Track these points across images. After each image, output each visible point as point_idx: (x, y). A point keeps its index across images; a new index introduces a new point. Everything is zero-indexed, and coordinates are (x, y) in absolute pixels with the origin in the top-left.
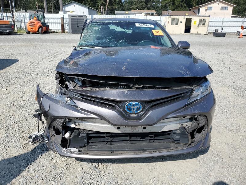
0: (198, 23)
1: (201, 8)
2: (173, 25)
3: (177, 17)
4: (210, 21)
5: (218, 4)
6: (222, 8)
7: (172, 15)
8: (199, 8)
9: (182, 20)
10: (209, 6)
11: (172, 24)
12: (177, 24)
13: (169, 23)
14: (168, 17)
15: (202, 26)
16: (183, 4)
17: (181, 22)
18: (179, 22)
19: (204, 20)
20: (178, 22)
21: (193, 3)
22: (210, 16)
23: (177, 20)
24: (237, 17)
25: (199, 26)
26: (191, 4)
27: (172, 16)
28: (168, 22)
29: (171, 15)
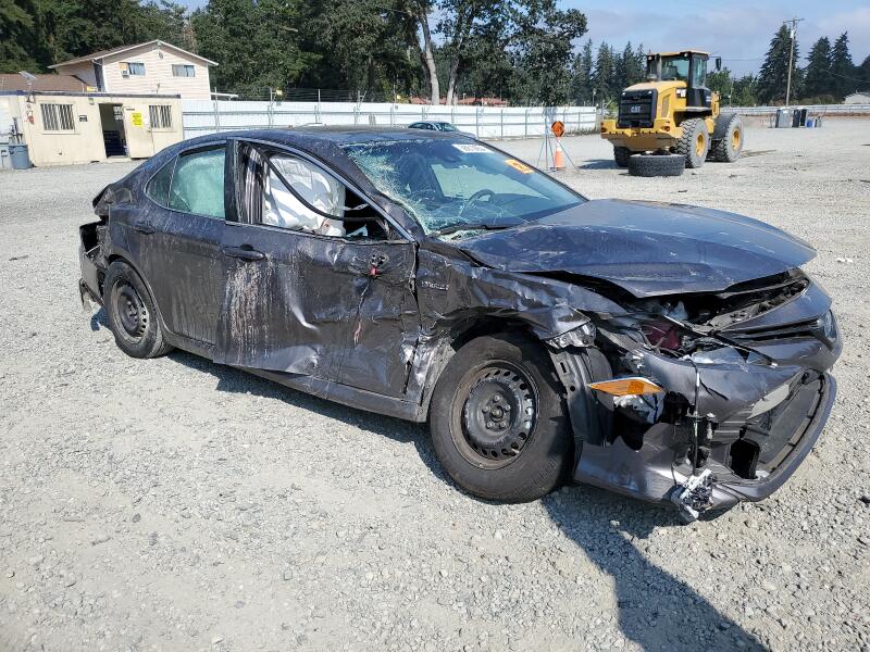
0: (146, 120)
1: (104, 67)
2: (57, 132)
3: (63, 100)
4: (185, 114)
5: (161, 56)
6: (176, 70)
7: (40, 94)
8: (96, 66)
9: (86, 108)
10: (132, 60)
11: (49, 124)
12: (68, 124)
13: (32, 122)
14: (22, 98)
15: (162, 129)
16: (10, 46)
17: (83, 119)
18: (76, 119)
19: (166, 110)
20: (71, 119)
21: (51, 45)
22: (178, 96)
23: (66, 109)
24: (227, 99)
25: (153, 130)
26: (43, 48)
27: (39, 97)
28: (31, 119)
29: (34, 94)
